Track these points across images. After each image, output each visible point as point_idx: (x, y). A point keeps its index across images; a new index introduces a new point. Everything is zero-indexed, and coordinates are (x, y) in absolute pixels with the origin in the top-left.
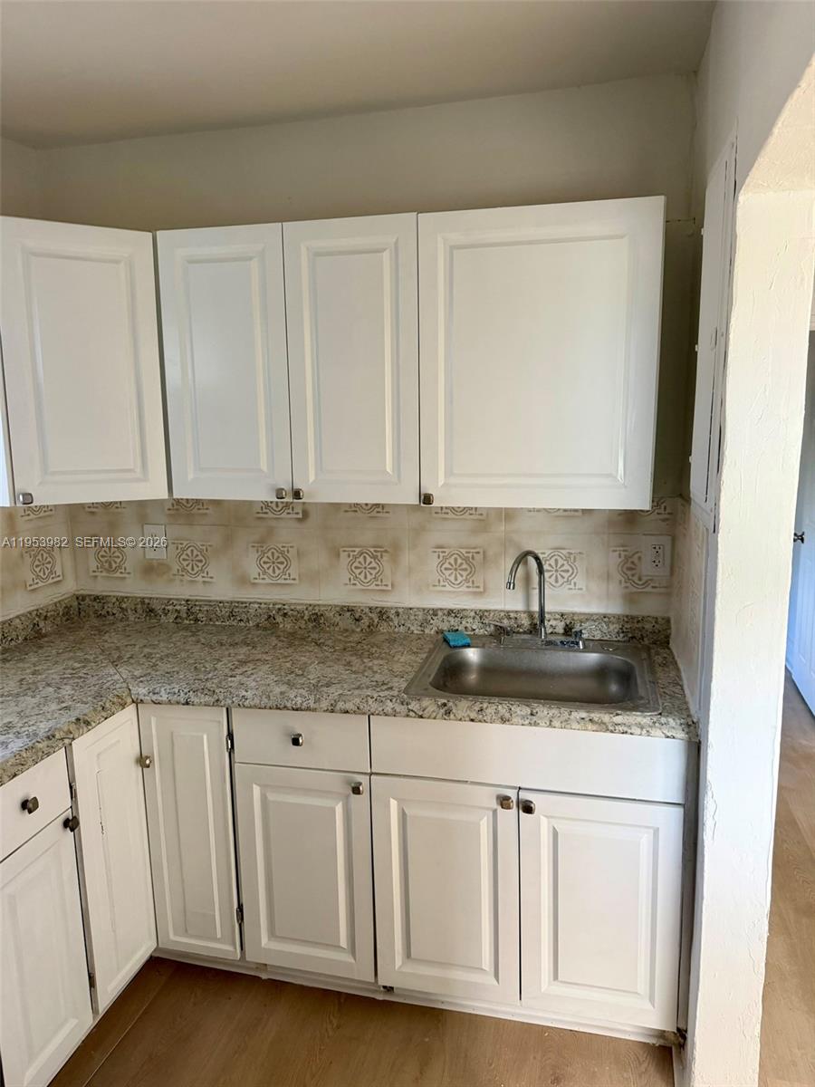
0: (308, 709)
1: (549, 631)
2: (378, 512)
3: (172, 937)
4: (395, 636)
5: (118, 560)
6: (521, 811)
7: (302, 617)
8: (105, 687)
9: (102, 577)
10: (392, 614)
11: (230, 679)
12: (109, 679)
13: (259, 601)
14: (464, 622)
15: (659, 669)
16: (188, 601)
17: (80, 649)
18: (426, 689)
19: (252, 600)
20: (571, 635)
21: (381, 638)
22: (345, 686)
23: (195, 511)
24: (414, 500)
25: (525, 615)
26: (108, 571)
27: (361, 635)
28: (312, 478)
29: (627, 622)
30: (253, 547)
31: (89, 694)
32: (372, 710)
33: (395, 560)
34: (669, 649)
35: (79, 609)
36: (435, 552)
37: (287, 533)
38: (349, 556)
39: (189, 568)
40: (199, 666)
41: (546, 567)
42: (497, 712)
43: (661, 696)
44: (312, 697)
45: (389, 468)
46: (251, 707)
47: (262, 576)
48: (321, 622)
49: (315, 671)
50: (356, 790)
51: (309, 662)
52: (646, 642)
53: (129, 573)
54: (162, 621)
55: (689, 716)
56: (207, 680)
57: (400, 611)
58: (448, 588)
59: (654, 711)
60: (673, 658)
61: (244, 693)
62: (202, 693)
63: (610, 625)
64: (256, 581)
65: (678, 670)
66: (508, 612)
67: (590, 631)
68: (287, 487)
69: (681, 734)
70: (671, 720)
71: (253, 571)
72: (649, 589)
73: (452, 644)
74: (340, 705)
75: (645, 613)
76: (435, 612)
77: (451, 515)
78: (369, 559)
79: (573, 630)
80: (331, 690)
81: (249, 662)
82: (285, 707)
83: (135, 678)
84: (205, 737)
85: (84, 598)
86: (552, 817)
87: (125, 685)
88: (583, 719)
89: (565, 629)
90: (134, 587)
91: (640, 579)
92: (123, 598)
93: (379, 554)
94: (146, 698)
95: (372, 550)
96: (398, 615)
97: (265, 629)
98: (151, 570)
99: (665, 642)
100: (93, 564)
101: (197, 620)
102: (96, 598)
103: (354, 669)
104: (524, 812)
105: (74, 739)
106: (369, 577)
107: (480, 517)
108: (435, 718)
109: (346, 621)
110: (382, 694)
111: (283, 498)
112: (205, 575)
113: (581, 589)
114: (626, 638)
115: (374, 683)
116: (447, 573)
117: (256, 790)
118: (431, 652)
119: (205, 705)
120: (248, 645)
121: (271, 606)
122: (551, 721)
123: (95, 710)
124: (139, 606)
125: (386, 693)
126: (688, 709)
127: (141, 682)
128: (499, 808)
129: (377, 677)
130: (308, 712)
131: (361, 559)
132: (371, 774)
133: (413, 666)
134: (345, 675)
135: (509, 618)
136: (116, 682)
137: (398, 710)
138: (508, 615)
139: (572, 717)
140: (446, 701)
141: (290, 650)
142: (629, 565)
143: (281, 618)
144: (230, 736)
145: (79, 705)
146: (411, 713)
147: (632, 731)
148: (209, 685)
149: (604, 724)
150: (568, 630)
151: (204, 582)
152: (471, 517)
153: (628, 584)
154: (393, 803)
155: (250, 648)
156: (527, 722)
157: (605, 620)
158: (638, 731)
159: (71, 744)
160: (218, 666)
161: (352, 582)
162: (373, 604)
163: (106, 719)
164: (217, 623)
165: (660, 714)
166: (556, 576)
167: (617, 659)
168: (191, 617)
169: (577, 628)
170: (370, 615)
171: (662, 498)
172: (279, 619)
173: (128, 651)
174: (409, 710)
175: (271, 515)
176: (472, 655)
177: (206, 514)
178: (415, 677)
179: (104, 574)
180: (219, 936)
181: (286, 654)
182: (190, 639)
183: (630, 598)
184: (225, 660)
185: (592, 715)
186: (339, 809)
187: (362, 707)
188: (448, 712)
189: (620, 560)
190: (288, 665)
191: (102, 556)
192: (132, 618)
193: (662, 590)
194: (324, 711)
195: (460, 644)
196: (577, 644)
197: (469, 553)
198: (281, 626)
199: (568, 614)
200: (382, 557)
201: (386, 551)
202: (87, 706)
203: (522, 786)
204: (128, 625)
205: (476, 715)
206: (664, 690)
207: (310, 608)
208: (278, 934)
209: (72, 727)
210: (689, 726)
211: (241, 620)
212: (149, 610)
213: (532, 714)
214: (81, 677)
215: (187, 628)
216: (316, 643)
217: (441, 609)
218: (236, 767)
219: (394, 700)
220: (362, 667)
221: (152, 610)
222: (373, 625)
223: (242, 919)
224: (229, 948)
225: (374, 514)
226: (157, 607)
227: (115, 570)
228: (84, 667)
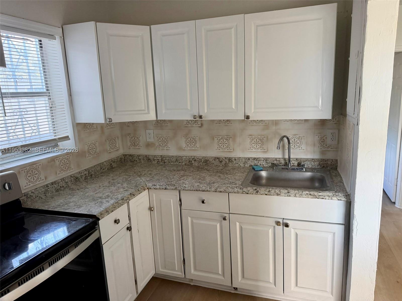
0: (207, 191)
1: (292, 165)
2: (228, 123)
3: (160, 270)
4: (234, 167)
5: (137, 142)
6: (284, 227)
7: (201, 161)
8: (138, 184)
9: (132, 148)
10: (233, 160)
11: (179, 181)
12: (139, 181)
13: (186, 155)
14: (260, 162)
15: (334, 177)
16: (161, 156)
17: (127, 172)
18: (248, 184)
19: (183, 155)
20: (300, 166)
21: (230, 168)
22: (219, 183)
23: (163, 125)
24: (243, 118)
25: (283, 159)
26: (134, 146)
27: (222, 167)
28: (206, 111)
29: (321, 161)
30: (184, 137)
31: (133, 186)
32: (230, 191)
33: (234, 140)
34: (337, 171)
35: (125, 159)
36: (249, 137)
37: (196, 132)
38: (218, 139)
39: (162, 145)
40: (168, 177)
41: (291, 142)
42: (275, 192)
43: (335, 186)
44: (208, 187)
45: (234, 107)
46: (187, 190)
47: (187, 147)
48: (208, 163)
49: (208, 179)
50: (224, 219)
51: (205, 176)
52: (328, 168)
53: (141, 147)
54: (153, 163)
55: (347, 192)
56: (172, 181)
57: (236, 158)
58: (254, 150)
59: (334, 191)
60: (339, 174)
61: (185, 186)
62: (171, 186)
63: (315, 162)
64: (185, 149)
65: (341, 177)
66: (276, 158)
67: (308, 165)
68: (197, 114)
69: (344, 199)
70: (340, 194)
71: (184, 145)
72: (329, 149)
73: (256, 169)
74: (219, 190)
75: (328, 158)
76: (249, 159)
77: (255, 124)
78: (225, 140)
79: (301, 164)
80: (215, 184)
81: (185, 176)
82: (199, 190)
83: (147, 181)
84: (172, 200)
85: (126, 155)
86: (295, 229)
87: (144, 183)
88: (307, 194)
89: (298, 164)
90: (143, 151)
91: (326, 146)
92: (139, 155)
93: (228, 138)
94: (152, 187)
95: (226, 137)
96: (235, 160)
97: (188, 165)
98: (148, 145)
99: (336, 169)
100: (129, 144)
101: (165, 162)
102: (130, 155)
103: (222, 178)
104: (285, 227)
105: (130, 200)
106: (225, 147)
107: (266, 124)
108: (252, 194)
109: (217, 162)
110: (233, 186)
111: (196, 118)
112: (167, 147)
113: (304, 150)
114: (321, 167)
115: (230, 183)
116: (253, 145)
117: (189, 219)
118: (248, 173)
119: (172, 190)
120: (183, 170)
121: (190, 157)
122: (295, 195)
123: (136, 191)
124: (145, 158)
125: (235, 185)
126: (346, 190)
127: (150, 182)
128: (276, 226)
129: (230, 181)
130: (207, 192)
131: (222, 140)
132: (230, 213)
133: (242, 177)
134: (219, 180)
135: (277, 160)
136: (141, 182)
137: (239, 191)
138: (276, 159)
139: (303, 193)
140: (256, 188)
141: (198, 172)
142: (322, 140)
143: (194, 161)
144: (180, 200)
145: (130, 189)
146: (244, 192)
147: (326, 198)
148: (172, 183)
149: (315, 195)
150: (299, 165)
151: (167, 149)
152: (262, 124)
153: (322, 148)
154: (238, 224)
155: (184, 171)
156: (287, 195)
157: (313, 160)
158: (328, 198)
159: (129, 202)
160: (175, 177)
161: (219, 148)
162: (226, 156)
163: (139, 194)
164: (172, 163)
165: (336, 192)
166: (294, 145)
167: (318, 175)
168: (163, 162)
169: (302, 164)
170: (226, 160)
171: (335, 115)
172: (193, 162)
173: (143, 173)
174: (243, 191)
175: (189, 125)
176: (264, 174)
177: (167, 126)
178: (244, 180)
179: (133, 147)
180: (177, 269)
181: (197, 173)
182: (163, 169)
183: (322, 153)
184: (176, 175)
185: (311, 193)
186: (218, 225)
187: (226, 190)
188: (257, 192)
189: (319, 139)
190: (199, 177)
191: (132, 141)
192: (142, 162)
193: (334, 149)
194: (213, 192)
195: (259, 170)
196: (303, 169)
197: (261, 137)
198: (194, 164)
199: (299, 159)
200: (229, 139)
201: (231, 137)
202: (133, 189)
203: (285, 218)
204: (142, 164)
205: (267, 193)
206: (337, 184)
207: (204, 158)
208: (197, 269)
209: (129, 196)
210: (347, 196)
211: (180, 162)
212: (148, 159)
213: (288, 192)
214: (129, 181)
215: (162, 165)
216: (207, 170)
217: (251, 158)
218: (183, 211)
219: (237, 188)
220: (224, 178)
221: (149, 159)
222: (226, 164)
223: (185, 264)
224: (180, 274)
225: (226, 124)
226: (151, 158)
227: (136, 146)
228: (130, 177)
